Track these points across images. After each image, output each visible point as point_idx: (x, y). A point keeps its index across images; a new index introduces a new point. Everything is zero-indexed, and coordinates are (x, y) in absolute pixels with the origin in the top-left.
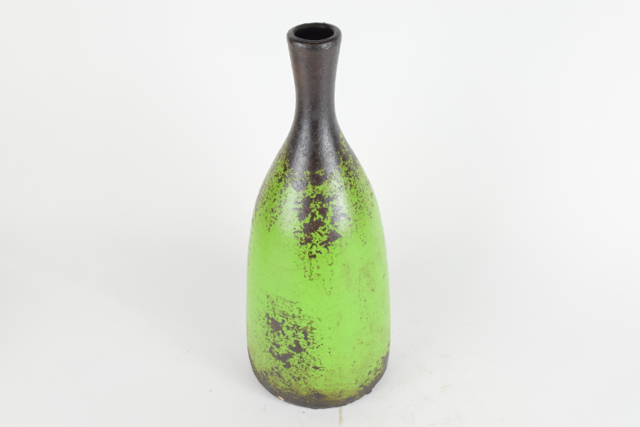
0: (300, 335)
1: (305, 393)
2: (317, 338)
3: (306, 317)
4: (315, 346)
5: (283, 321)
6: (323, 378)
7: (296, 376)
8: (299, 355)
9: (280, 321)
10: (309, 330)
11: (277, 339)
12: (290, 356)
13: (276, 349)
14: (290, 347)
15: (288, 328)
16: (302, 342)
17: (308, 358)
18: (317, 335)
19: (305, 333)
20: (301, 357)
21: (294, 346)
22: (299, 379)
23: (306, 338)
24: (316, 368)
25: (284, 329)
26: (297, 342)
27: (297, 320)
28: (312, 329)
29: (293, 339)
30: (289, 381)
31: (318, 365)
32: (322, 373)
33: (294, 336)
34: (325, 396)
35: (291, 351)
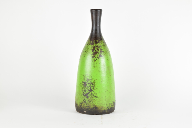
0: (92, 85)
1: (92, 107)
2: (96, 86)
3: (93, 79)
4: (95, 89)
5: (87, 82)
6: (97, 101)
7: (90, 100)
8: (91, 92)
9: (86, 82)
10: (94, 83)
11: (85, 89)
12: (88, 93)
13: (85, 93)
14: (89, 90)
15: (88, 83)
16: (92, 88)
17: (94, 93)
18: (96, 85)
19: (93, 85)
20: (91, 93)
21: (90, 89)
22: (91, 101)
23: (93, 86)
24: (95, 97)
25: (87, 84)
26: (90, 88)
27: (91, 80)
28: (95, 83)
29: (89, 87)
30: (88, 103)
31: (96, 96)
32: (97, 99)
33: (90, 86)
34: (98, 108)
35: (89, 92)
